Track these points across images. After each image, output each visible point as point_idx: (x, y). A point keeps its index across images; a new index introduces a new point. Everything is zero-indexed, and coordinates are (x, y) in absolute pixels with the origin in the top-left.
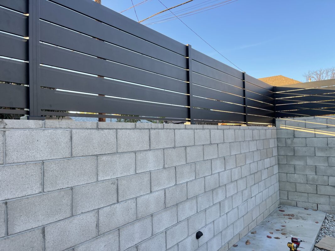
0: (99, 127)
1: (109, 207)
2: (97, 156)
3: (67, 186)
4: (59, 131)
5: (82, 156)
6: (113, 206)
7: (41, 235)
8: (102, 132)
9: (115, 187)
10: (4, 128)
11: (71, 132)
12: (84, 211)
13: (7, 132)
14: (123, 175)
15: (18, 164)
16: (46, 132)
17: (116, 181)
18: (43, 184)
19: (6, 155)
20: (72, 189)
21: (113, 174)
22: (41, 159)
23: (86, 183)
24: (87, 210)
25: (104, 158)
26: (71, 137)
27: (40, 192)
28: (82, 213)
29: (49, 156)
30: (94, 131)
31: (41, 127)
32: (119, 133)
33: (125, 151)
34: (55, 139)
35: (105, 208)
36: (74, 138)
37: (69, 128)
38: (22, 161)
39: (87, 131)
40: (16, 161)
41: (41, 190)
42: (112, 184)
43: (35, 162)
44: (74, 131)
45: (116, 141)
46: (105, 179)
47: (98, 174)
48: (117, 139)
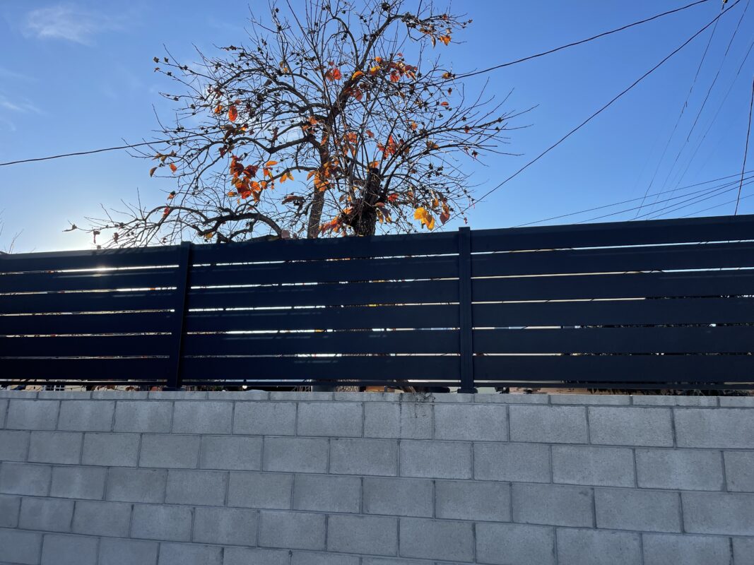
0: (552, 402)
1: (577, 530)
2: (550, 444)
3: (503, 479)
4: (492, 407)
5: (526, 442)
6: (584, 531)
7: (471, 531)
8: (558, 409)
9: (588, 500)
10: (433, 402)
11: (508, 409)
12: (529, 522)
13: (436, 407)
14: (605, 483)
15: (447, 442)
16: (476, 407)
17: (590, 492)
18: (472, 470)
19: (435, 429)
20: (511, 484)
21: (584, 478)
22: (470, 439)
23: (532, 481)
24: (535, 522)
25: (564, 449)
26: (508, 415)
27: (470, 479)
28: (528, 523)
29: (479, 437)
30: (543, 408)
31: (470, 402)
32: (592, 413)
33: (608, 443)
34: (487, 416)
35: (567, 530)
36: (513, 416)
37: (505, 403)
38: (451, 438)
39: (531, 407)
40: (444, 438)
41: (470, 477)
42: (580, 493)
43: (464, 442)
44: (512, 407)
45: (586, 425)
46: (566, 482)
47: (552, 473)
48: (588, 421)
